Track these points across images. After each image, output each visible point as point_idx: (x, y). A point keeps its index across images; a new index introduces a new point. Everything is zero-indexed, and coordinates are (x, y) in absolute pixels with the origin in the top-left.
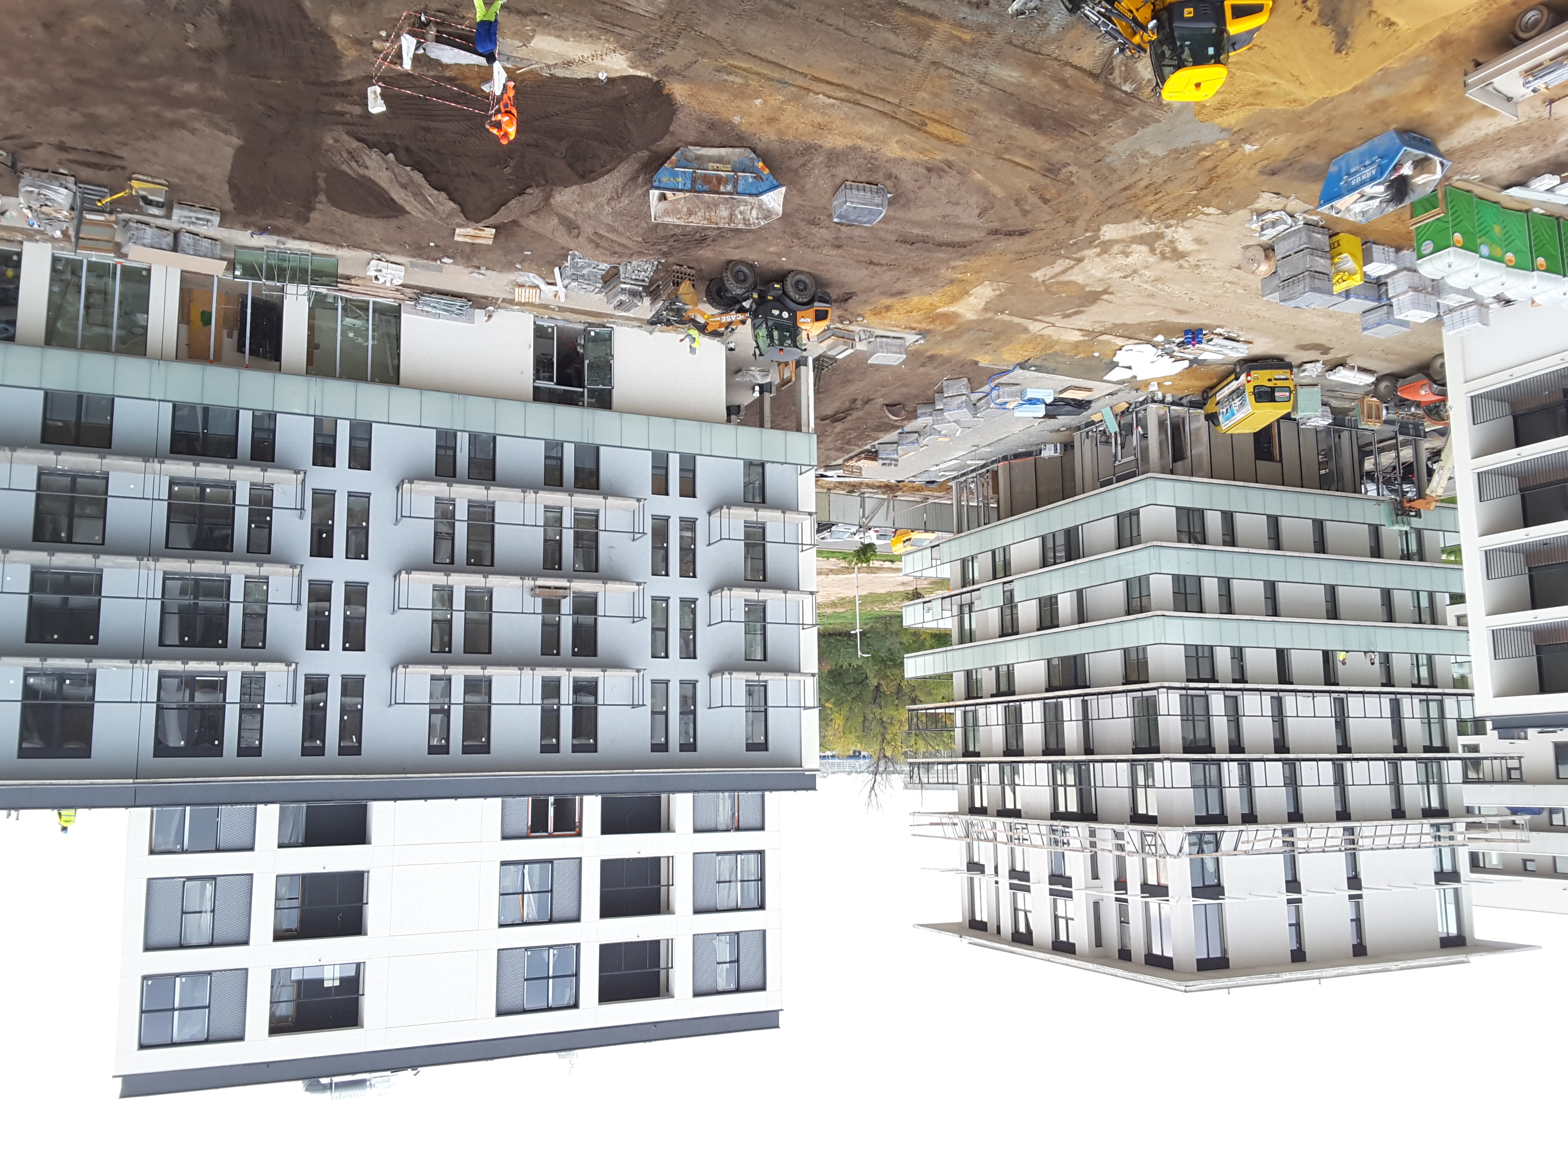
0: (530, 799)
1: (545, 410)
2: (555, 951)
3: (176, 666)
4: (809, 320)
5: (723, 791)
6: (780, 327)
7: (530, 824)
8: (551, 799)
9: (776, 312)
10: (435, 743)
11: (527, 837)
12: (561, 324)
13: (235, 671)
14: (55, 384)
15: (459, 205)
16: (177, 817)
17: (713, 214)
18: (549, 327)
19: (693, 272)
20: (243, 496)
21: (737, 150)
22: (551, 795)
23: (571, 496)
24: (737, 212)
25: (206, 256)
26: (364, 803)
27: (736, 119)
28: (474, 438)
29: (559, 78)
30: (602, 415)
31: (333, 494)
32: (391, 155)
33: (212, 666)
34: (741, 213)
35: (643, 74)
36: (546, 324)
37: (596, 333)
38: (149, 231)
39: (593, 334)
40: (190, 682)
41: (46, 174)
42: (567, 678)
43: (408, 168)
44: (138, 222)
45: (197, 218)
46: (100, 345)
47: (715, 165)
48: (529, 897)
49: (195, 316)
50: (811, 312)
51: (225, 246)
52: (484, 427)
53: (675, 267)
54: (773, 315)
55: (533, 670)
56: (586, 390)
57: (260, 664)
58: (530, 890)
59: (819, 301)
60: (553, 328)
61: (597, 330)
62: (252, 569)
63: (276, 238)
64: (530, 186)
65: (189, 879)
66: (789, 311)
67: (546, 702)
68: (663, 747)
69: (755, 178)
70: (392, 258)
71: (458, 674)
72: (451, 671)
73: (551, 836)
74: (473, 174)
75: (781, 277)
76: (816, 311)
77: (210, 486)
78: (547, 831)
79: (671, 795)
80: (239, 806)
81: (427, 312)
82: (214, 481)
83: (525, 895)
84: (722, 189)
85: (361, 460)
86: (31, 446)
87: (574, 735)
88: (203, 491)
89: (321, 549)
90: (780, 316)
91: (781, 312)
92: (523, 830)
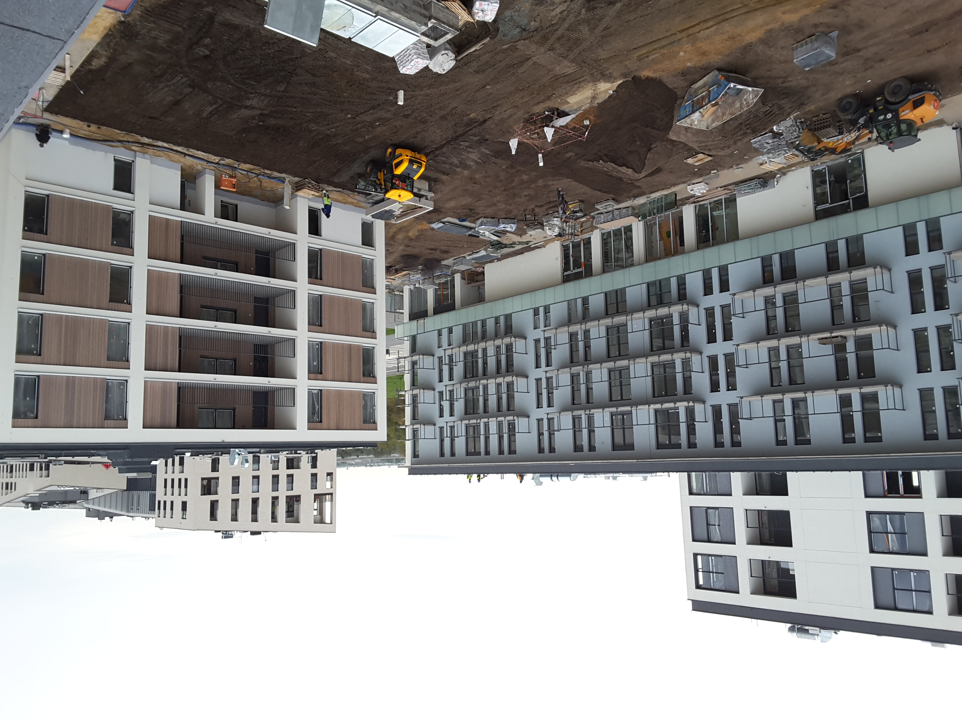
0: (885, 472)
1: (824, 224)
2: (915, 574)
3: (658, 406)
4: (908, 111)
6: (887, 125)
7: (886, 488)
8: (900, 473)
9: (881, 118)
10: (781, 439)
11: (885, 497)
12: (829, 164)
18: (823, 169)
20: (676, 320)
21: (711, 74)
22: (900, 470)
25: (625, 217)
27: (690, 64)
28: (783, 255)
29: (602, 103)
30: (863, 214)
31: (713, 308)
32: (601, 161)
33: (671, 405)
35: (621, 81)
36: (820, 168)
37: (852, 160)
38: (602, 216)
39: (850, 161)
40: (666, 412)
41: (548, 216)
45: (606, 206)
47: (701, 91)
48: (892, 536)
49: (664, 235)
50: (910, 104)
52: (787, 248)
53: (814, 119)
54: (880, 121)
56: (851, 200)
58: (893, 531)
59: (913, 93)
60: (825, 168)
61: (852, 158)
62: (682, 355)
64: (651, 144)
65: (709, 508)
66: (891, 111)
69: (718, 87)
73: (902, 497)
76: (913, 101)
77: (665, 318)
78: (899, 494)
82: (665, 315)
83: (889, 535)
84: (704, 104)
85: (724, 287)
86: (603, 318)
87: (865, 431)
88: (663, 321)
89: (712, 339)
90: (885, 119)
91: (885, 116)
92: (881, 492)
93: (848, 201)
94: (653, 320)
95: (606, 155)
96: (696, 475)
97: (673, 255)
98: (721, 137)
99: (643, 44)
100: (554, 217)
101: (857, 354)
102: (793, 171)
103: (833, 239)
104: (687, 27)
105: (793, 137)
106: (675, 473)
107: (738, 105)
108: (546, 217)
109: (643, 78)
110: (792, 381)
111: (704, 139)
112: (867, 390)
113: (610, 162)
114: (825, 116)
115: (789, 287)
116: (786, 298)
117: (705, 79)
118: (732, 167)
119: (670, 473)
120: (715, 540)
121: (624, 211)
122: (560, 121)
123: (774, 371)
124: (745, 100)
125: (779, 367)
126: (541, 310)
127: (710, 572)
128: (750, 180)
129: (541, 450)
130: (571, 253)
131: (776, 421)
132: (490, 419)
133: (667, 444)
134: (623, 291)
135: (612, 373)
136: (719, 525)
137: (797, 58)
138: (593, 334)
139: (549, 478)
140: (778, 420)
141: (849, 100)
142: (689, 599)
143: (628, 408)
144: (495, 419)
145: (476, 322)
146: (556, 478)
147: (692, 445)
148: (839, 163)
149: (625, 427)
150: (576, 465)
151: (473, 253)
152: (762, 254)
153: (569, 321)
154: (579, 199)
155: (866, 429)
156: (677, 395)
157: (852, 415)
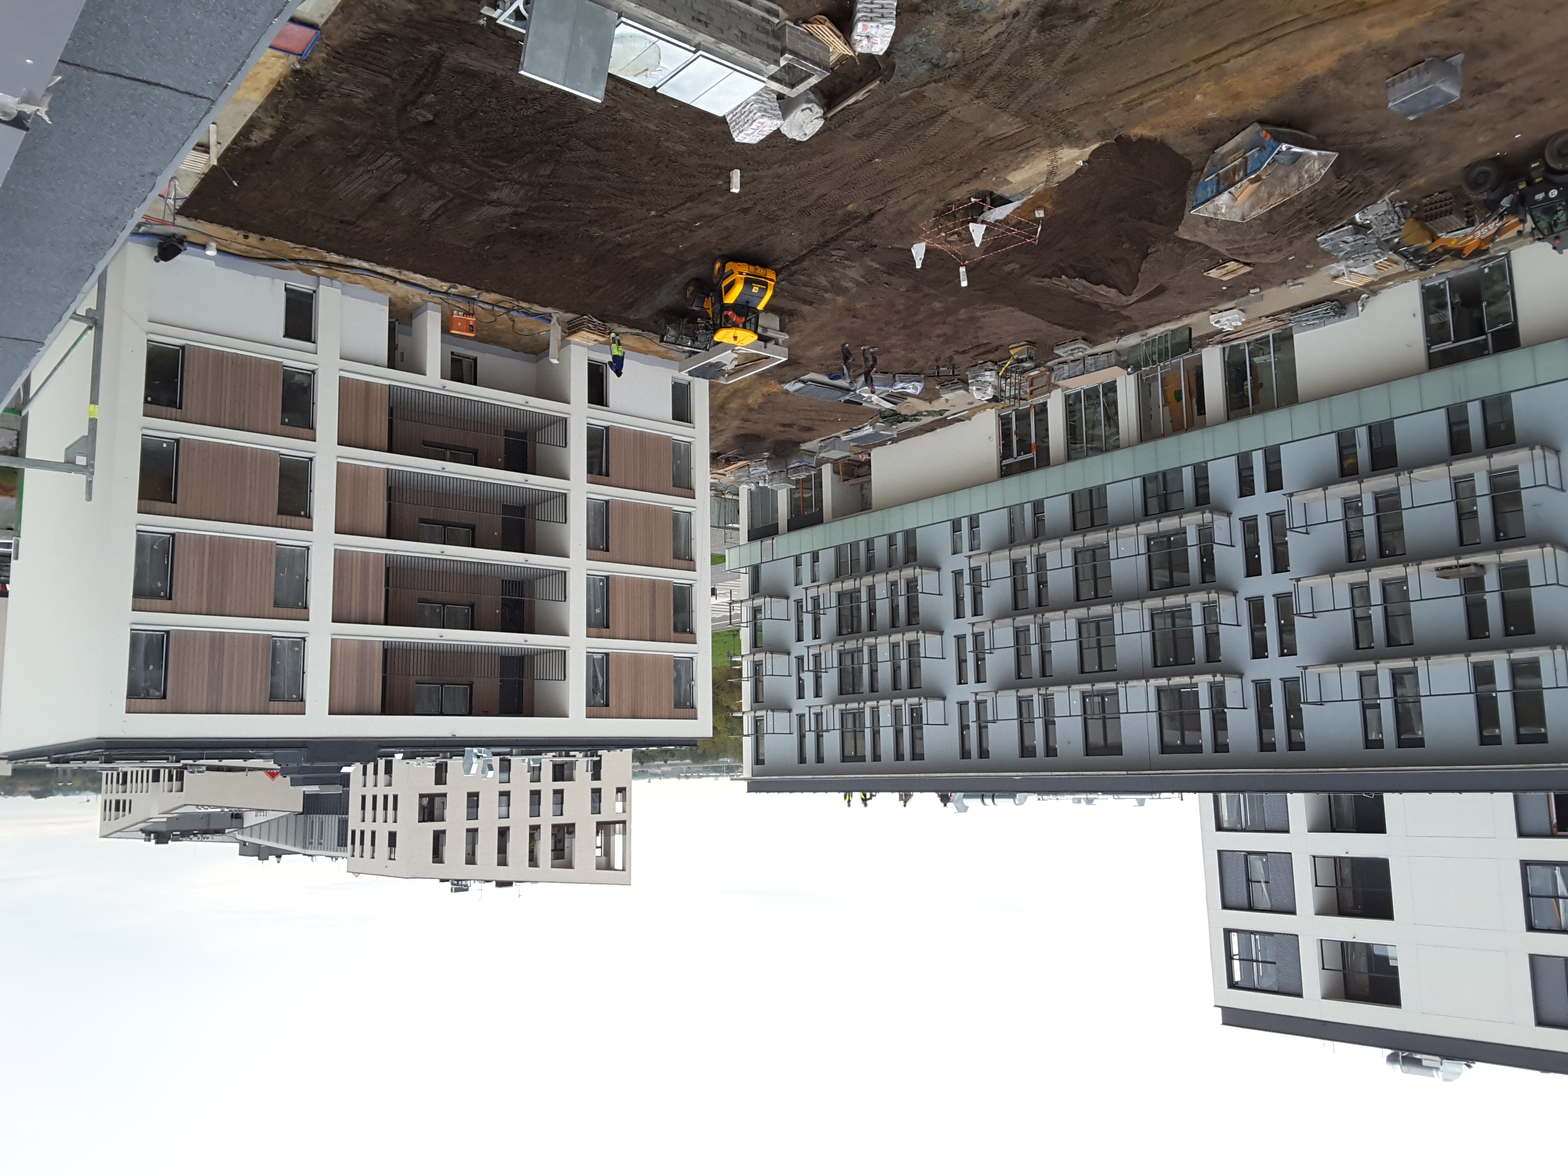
0: (1552, 795)
1: (1443, 375)
3: (1163, 682)
7: (1555, 821)
9: (1540, 197)
10: (1373, 738)
11: (1552, 835)
12: (1451, 275)
13: (1203, 682)
18: (1440, 284)
20: (1192, 537)
21: (1248, 130)
28: (1371, 429)
29: (1064, 182)
30: (1510, 359)
31: (1255, 518)
33: (1185, 680)
35: (1097, 145)
36: (1436, 283)
37: (1490, 268)
38: (1066, 367)
39: (1486, 270)
41: (976, 368)
43: (1077, 279)
44: (1059, 364)
45: (1072, 350)
47: (1232, 157)
49: (1171, 397)
52: (1379, 416)
56: (1489, 336)
60: (1444, 283)
61: (1490, 264)
62: (1203, 596)
65: (1250, 853)
66: (1556, 186)
67: (1480, 688)
69: (1260, 150)
70: (1221, 308)
71: (1384, 670)
75: (1537, 151)
77: (1172, 535)
81: (1313, 324)
82: (1173, 530)
83: (1561, 901)
84: (1237, 178)
85: (1274, 482)
86: (1068, 535)
87: (1518, 724)
88: (1169, 539)
89: (1253, 569)
90: (1546, 198)
91: (1547, 194)
92: (1546, 828)
93: (1483, 337)
94: (1153, 539)
95: (1072, 267)
96: (1227, 797)
97: (1186, 430)
98: (1266, 234)
99: (1133, 82)
100: (986, 370)
101: (1503, 595)
102: (1389, 287)
103: (1459, 401)
104: (1206, 53)
105: (1388, 232)
106: (1192, 794)
107: (1294, 180)
108: (972, 369)
109: (1134, 139)
110: (1391, 640)
111: (1237, 238)
112: (1520, 655)
113: (1080, 277)
114: (1443, 196)
115: (1385, 482)
116: (1380, 501)
117: (1238, 138)
118: (1285, 282)
119: (1184, 794)
120: (1261, 907)
121: (1103, 358)
122: (995, 213)
123: (1360, 623)
124: (1307, 171)
125: (1370, 617)
126: (965, 523)
127: (1252, 961)
128: (1316, 304)
129: (965, 753)
130: (1014, 428)
131: (1364, 708)
132: (881, 702)
133: (1178, 746)
134: (1101, 490)
135: (1084, 626)
136: (1267, 882)
137: (1394, 100)
138: (1051, 562)
139: (979, 800)
140: (1369, 706)
141: (1484, 168)
142: (1216, 1006)
143: (1111, 685)
144: (888, 702)
145: (857, 543)
146: (990, 800)
147: (1220, 747)
148: (1470, 273)
149: (1107, 716)
150: (1024, 779)
151: (853, 430)
152: (1337, 428)
153: (1012, 541)
154: (1028, 339)
155: (1519, 722)
156: (1194, 663)
157: (1496, 697)
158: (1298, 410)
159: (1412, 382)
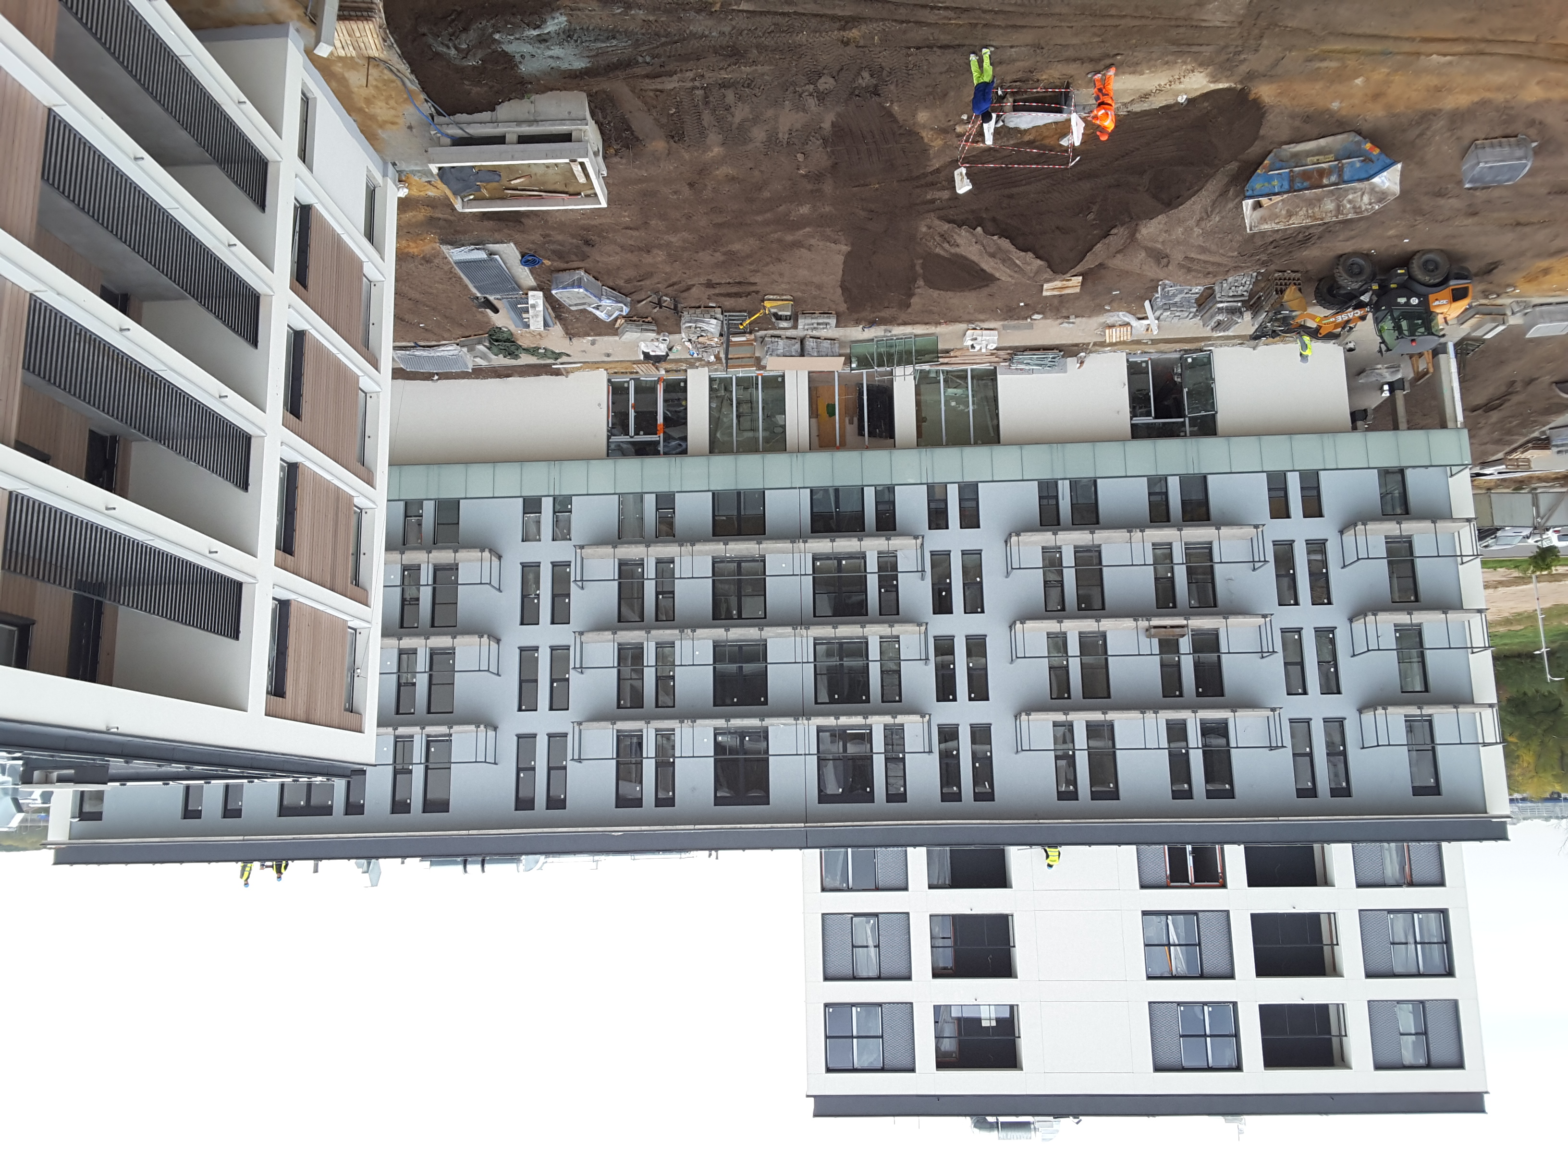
0: (1166, 847)
1: (1145, 447)
2: (1210, 1009)
3: (830, 721)
4: (1445, 302)
5: (1388, 841)
6: (1409, 315)
7: (1168, 872)
8: (1189, 848)
9: (1402, 300)
10: (1063, 789)
11: (1167, 887)
13: (878, 723)
14: (719, 485)
15: (1046, 261)
16: (841, 857)
17: (1316, 209)
18: (1143, 362)
19: (1298, 275)
20: (872, 565)
21: (1340, 137)
22: (1189, 843)
23: (1180, 530)
24: (1345, 202)
25: (827, 356)
26: (1002, 847)
27: (1335, 105)
28: (1074, 484)
29: (1136, 113)
30: (1207, 443)
31: (948, 554)
32: (979, 229)
33: (858, 720)
34: (1350, 202)
35: (1226, 85)
36: (1139, 360)
37: (1193, 359)
38: (780, 342)
40: (840, 735)
41: (699, 310)
42: (1193, 721)
43: (996, 237)
44: (772, 336)
45: (818, 324)
46: (749, 447)
47: (1315, 159)
48: (1176, 951)
49: (822, 410)
50: (1447, 292)
51: (842, 344)
52: (1083, 472)
53: (1276, 275)
54: (1399, 304)
55: (1156, 713)
56: (1187, 420)
57: (899, 717)
58: (1177, 942)
59: (1457, 279)
60: (1147, 362)
61: (1194, 356)
62: (885, 630)
63: (883, 327)
64: (1115, 226)
65: (856, 915)
66: (1418, 296)
67: (1172, 745)
68: (1312, 792)
69: (1363, 161)
70: (986, 325)
71: (1080, 720)
72: (1072, 716)
73: (1192, 887)
74: (1057, 228)
75: (1405, 261)
76: (1453, 290)
77: (844, 558)
78: (1188, 882)
79: (1325, 845)
80: (892, 849)
81: (1021, 369)
82: (848, 553)
83: (1172, 948)
84: (1325, 181)
85: (970, 520)
86: (706, 540)
88: (840, 563)
89: (942, 605)
90: (1408, 303)
91: (1409, 299)
92: (1164, 880)
93: (1182, 420)
94: (819, 559)
97: (836, 449)
102: (1104, 352)
109: (1252, 97)
110: (1088, 692)
113: (1002, 236)
114: (1293, 275)
117: (1322, 142)
121: (823, 344)
123: (1057, 672)
126: (547, 505)
127: (858, 1037)
130: (632, 401)
137: (1486, 162)
142: (808, 1096)
147: (897, 797)
153: (620, 537)
155: (1209, 777)
158: (997, 450)
159: (1116, 447)
